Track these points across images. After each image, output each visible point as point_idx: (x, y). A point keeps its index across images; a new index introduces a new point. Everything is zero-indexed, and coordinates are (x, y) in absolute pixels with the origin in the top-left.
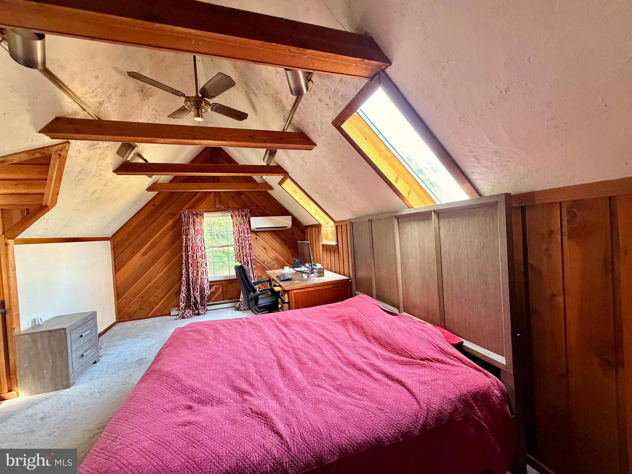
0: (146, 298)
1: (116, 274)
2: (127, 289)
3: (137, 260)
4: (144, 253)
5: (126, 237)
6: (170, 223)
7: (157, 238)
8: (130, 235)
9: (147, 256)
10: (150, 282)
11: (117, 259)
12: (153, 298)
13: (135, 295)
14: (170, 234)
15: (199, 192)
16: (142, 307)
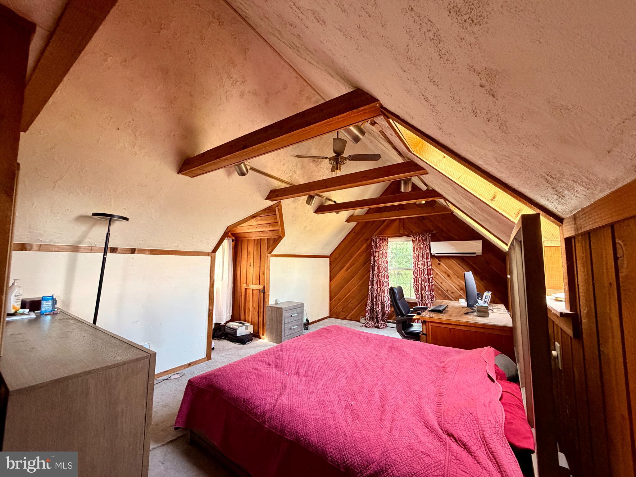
0: (346, 304)
1: (331, 282)
2: (336, 294)
3: (342, 274)
4: (346, 269)
5: (337, 256)
6: (365, 246)
7: (355, 258)
8: (340, 254)
9: (349, 271)
10: (349, 292)
11: (332, 271)
12: (350, 305)
13: (340, 300)
14: (364, 255)
15: (386, 220)
16: (344, 310)
